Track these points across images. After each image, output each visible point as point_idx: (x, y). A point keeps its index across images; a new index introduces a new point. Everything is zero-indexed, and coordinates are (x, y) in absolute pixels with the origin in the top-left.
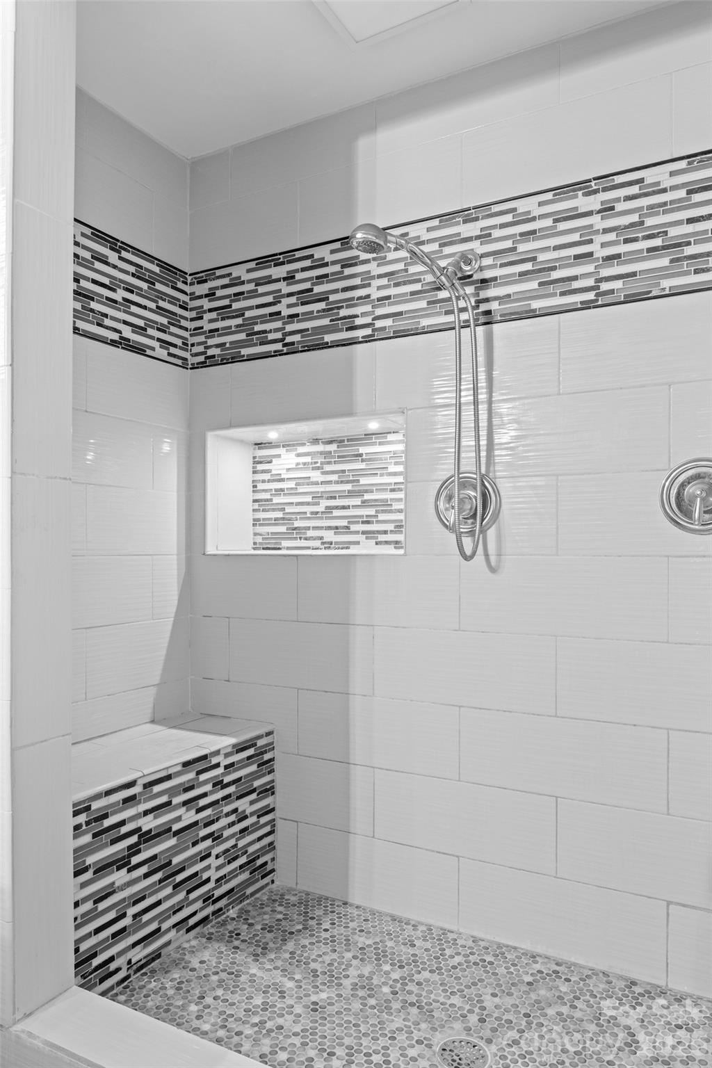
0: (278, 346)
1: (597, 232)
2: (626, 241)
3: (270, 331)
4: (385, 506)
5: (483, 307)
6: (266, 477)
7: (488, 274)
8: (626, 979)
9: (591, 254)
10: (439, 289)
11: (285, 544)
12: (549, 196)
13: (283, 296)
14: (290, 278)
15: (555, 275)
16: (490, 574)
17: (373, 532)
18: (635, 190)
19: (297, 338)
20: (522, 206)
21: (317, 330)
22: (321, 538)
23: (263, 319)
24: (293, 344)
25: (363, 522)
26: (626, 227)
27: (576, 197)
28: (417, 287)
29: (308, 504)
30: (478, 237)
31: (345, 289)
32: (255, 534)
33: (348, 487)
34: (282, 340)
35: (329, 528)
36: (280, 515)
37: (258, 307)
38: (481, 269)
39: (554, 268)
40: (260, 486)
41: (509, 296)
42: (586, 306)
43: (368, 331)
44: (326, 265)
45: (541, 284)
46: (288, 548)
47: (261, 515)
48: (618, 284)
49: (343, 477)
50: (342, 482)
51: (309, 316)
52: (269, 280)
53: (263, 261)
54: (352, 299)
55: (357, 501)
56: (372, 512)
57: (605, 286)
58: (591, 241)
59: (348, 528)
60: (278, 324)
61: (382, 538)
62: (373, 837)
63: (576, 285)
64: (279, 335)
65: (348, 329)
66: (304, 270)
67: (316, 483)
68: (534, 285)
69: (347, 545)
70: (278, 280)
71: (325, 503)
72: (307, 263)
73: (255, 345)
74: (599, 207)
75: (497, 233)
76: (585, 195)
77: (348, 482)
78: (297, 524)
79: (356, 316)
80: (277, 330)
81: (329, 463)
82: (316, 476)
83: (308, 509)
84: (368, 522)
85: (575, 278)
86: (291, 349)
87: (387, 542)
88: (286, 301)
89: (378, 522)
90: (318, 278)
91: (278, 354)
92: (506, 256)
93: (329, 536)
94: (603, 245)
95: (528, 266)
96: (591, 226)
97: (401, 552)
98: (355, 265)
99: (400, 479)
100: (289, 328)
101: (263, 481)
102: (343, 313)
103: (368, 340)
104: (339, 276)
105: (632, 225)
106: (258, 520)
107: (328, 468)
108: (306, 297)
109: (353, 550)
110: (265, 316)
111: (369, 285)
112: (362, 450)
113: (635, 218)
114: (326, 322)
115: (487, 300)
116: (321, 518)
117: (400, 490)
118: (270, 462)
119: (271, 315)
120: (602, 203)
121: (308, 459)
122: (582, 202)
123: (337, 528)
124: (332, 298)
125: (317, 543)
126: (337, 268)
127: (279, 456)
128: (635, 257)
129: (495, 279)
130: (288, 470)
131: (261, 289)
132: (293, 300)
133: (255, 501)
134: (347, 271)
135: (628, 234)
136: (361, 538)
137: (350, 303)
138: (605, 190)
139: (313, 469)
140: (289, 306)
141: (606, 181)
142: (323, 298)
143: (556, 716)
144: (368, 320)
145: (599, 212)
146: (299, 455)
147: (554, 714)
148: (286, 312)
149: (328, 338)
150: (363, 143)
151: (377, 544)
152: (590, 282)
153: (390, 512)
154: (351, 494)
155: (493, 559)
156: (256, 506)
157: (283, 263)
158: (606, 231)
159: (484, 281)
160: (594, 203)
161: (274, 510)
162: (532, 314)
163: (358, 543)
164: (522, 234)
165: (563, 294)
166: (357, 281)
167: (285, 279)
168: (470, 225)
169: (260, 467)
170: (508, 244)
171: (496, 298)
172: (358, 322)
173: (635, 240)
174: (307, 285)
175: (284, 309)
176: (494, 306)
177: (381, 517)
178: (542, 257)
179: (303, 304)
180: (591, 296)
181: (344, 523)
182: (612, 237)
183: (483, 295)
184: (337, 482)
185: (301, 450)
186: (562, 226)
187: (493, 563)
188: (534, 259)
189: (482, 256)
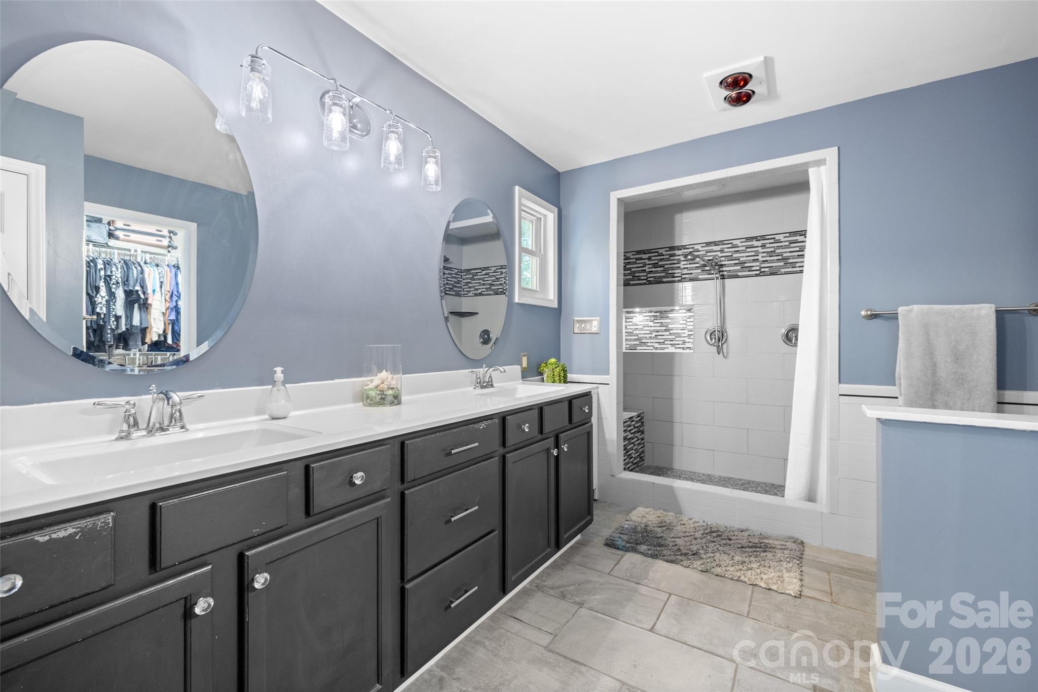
0: (645, 281)
1: (760, 253)
2: (770, 256)
3: (642, 276)
4: (678, 335)
5: (721, 273)
6: (631, 324)
7: (723, 263)
8: (771, 484)
9: (758, 259)
10: (706, 266)
11: (638, 348)
12: (744, 240)
13: (647, 265)
14: (649, 259)
15: (746, 265)
16: (724, 359)
17: (674, 344)
18: (772, 241)
19: (652, 279)
20: (735, 242)
21: (660, 277)
22: (653, 346)
23: (639, 272)
24: (650, 281)
25: (670, 341)
26: (769, 252)
27: (753, 241)
28: (698, 265)
29: (648, 334)
30: (719, 251)
31: (670, 264)
32: (626, 344)
33: (664, 328)
34: (646, 279)
35: (657, 343)
36: (636, 337)
37: (637, 267)
38: (721, 261)
39: (746, 263)
40: (628, 327)
41: (730, 270)
42: (757, 275)
43: (680, 278)
44: (664, 255)
45: (741, 267)
46: (640, 350)
47: (629, 338)
48: (767, 269)
49: (662, 325)
50: (662, 326)
51: (657, 272)
52: (641, 259)
53: (639, 252)
54: (674, 267)
55: (668, 333)
56: (674, 337)
57: (763, 270)
58: (758, 255)
59: (664, 342)
60: (645, 274)
61: (677, 346)
62: (682, 446)
63: (753, 269)
64: (645, 278)
65: (672, 277)
66: (655, 256)
67: (651, 327)
68: (739, 268)
69: (663, 349)
70: (645, 259)
71: (654, 334)
72: (656, 254)
73: (636, 280)
74: (761, 245)
75: (726, 250)
76: (756, 241)
77: (664, 326)
78: (643, 341)
79: (675, 273)
80: (644, 276)
81: (657, 319)
82: (651, 324)
83: (648, 336)
84: (672, 341)
85: (753, 266)
86: (650, 283)
87: (679, 348)
88: (647, 266)
89: (676, 341)
90: (660, 259)
91: (644, 284)
92: (730, 258)
93: (657, 345)
94: (762, 257)
95: (737, 262)
96: (758, 251)
97: (692, 351)
98: (675, 256)
99: (692, 327)
100: (649, 276)
101: (630, 325)
102: (670, 272)
103: (679, 281)
104: (668, 260)
105: (772, 251)
106: (627, 339)
107: (656, 321)
108: (655, 265)
109: (666, 351)
110: (639, 271)
111: (680, 263)
112: (669, 315)
113: (772, 249)
114: (664, 274)
115: (723, 271)
116: (653, 339)
117: (692, 331)
118: (632, 318)
119: (642, 270)
120: (762, 244)
121: (648, 318)
122: (755, 243)
123: (659, 342)
124: (666, 266)
125: (652, 348)
126: (668, 257)
127: (636, 316)
128: (772, 261)
129: (725, 265)
130: (640, 322)
131: (638, 262)
132: (651, 266)
133: (626, 332)
134: (672, 258)
135: (771, 254)
136: (669, 346)
137: (673, 269)
138: (763, 240)
139: (650, 321)
140: (649, 268)
141: (763, 238)
142: (662, 266)
143: (747, 404)
144: (680, 275)
145: (761, 246)
146: (644, 316)
147: (746, 402)
148: (648, 270)
149: (664, 280)
150: (678, 216)
151: (676, 348)
152: (758, 268)
153: (681, 337)
154: (665, 330)
155: (725, 354)
156: (627, 334)
157: (647, 253)
158: (763, 253)
159: (721, 265)
160: (759, 243)
161: (634, 336)
162: (738, 277)
163: (668, 348)
164: (735, 251)
165: (749, 271)
166: (676, 262)
167: (647, 259)
168: (716, 247)
169: (628, 320)
170: (730, 254)
171: (726, 271)
172: (676, 275)
173: (773, 256)
174: (656, 262)
175: (647, 268)
176: (725, 273)
177: (677, 339)
178: (741, 259)
179: (654, 268)
180: (758, 272)
181: (663, 341)
182: (765, 254)
183: (721, 269)
184: (659, 326)
185: (645, 314)
186: (748, 250)
187: (725, 355)
188: (739, 259)
189: (721, 257)
